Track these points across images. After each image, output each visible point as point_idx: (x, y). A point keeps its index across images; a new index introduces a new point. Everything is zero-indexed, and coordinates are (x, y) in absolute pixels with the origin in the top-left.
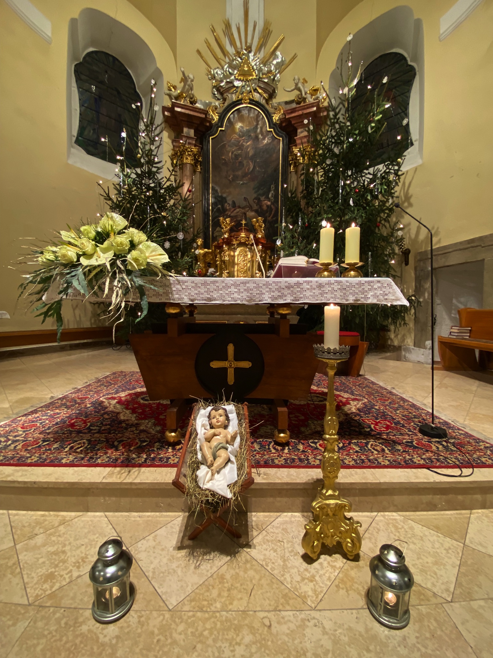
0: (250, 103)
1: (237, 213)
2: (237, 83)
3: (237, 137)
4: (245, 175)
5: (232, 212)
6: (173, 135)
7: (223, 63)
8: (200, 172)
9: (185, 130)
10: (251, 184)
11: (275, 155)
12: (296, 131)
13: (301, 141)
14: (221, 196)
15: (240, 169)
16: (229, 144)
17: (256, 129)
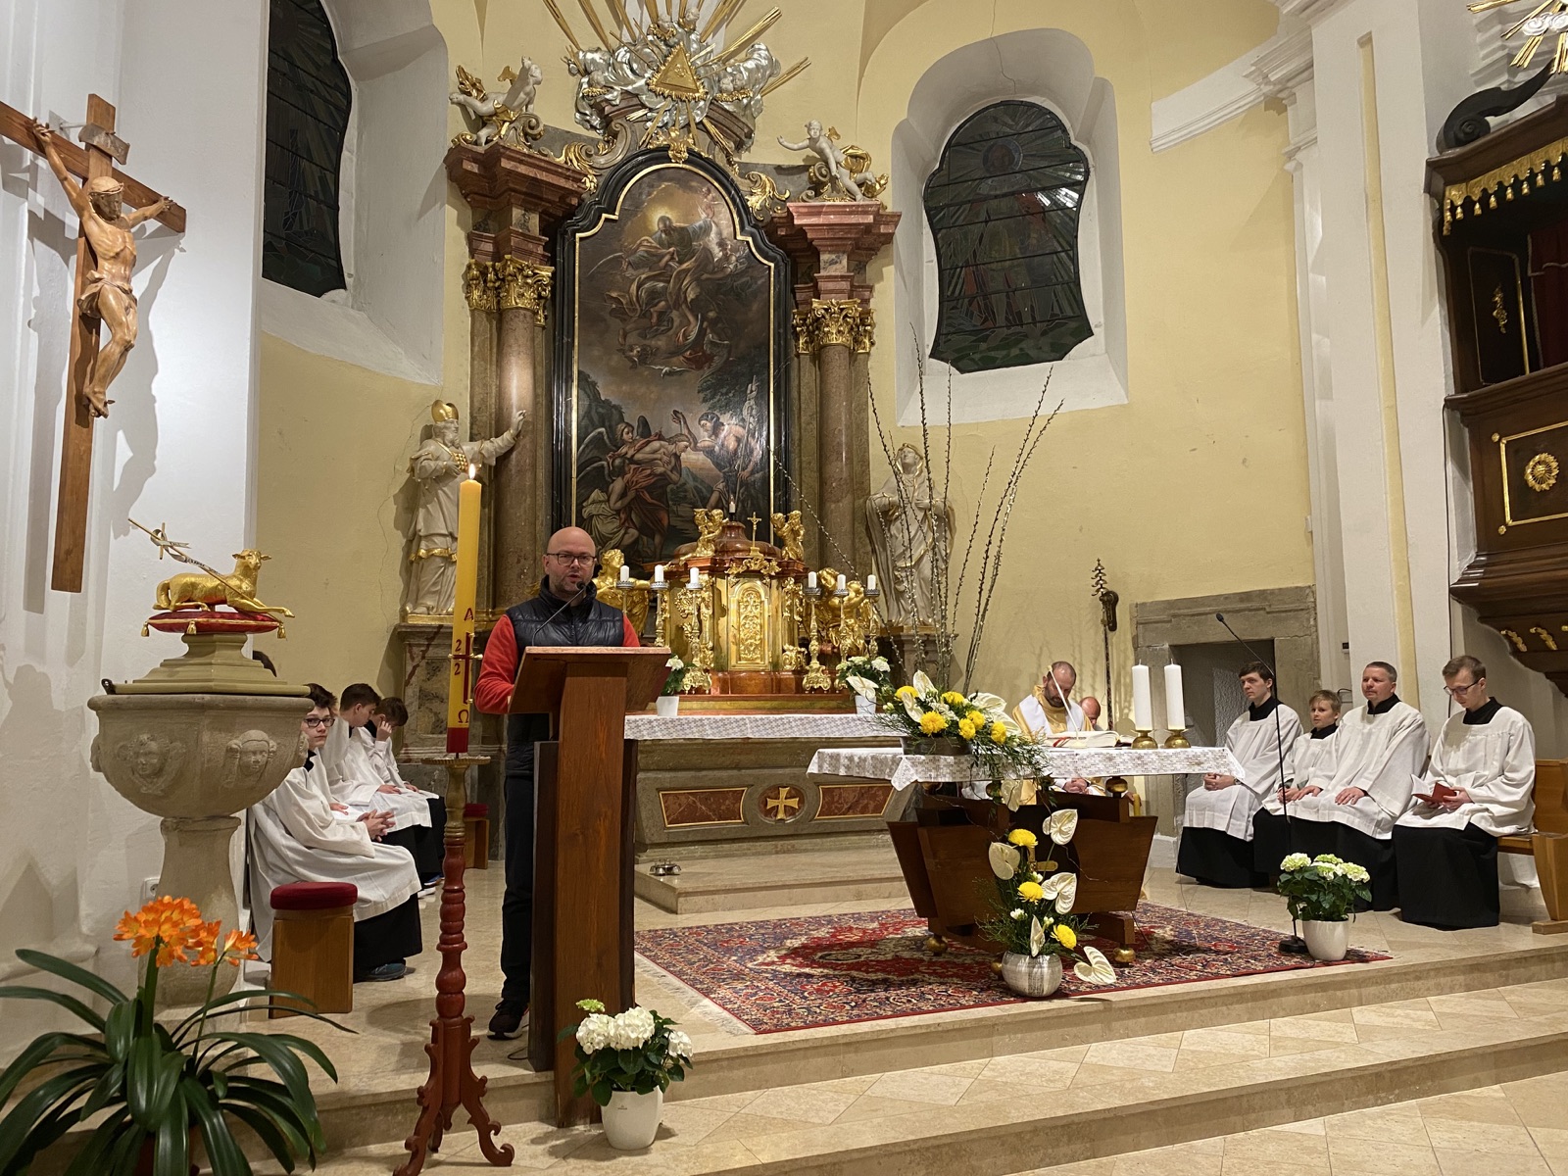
0: (690, 162)
1: (655, 452)
3: (655, 244)
5: (638, 451)
7: (611, 40)
8: (544, 328)
10: (696, 378)
11: (755, 307)
12: (816, 254)
13: (831, 285)
14: (607, 402)
15: (663, 333)
16: (632, 259)
17: (705, 230)
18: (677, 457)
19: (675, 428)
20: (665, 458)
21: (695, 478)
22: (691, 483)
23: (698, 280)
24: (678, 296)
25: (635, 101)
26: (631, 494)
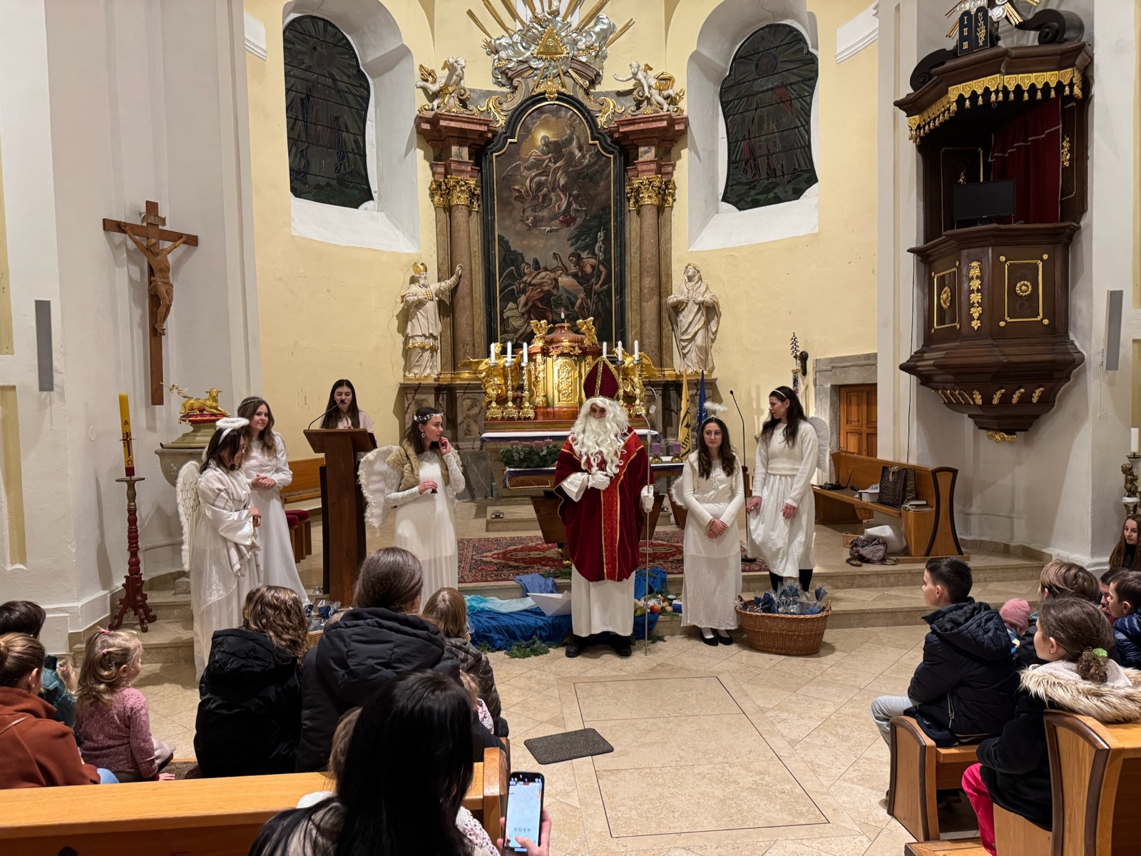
0: (558, 99)
1: (543, 278)
3: (539, 154)
4: (555, 217)
5: (534, 278)
7: (510, 29)
9: (454, 149)
10: (566, 232)
11: (602, 184)
12: (637, 147)
13: (644, 167)
14: (515, 251)
15: (546, 207)
16: (526, 164)
17: (570, 140)
18: (556, 280)
20: (549, 281)
21: (567, 291)
22: (565, 295)
23: (566, 172)
24: (554, 183)
25: (526, 65)
26: (530, 304)
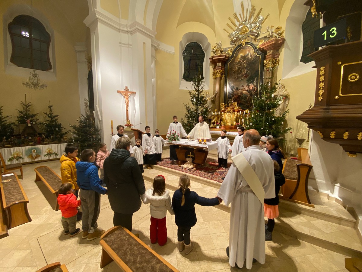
0: (245, 44)
2: (240, 37)
3: (240, 60)
4: (243, 76)
5: (236, 92)
6: (214, 66)
7: (235, 29)
8: (224, 78)
9: (218, 64)
10: (245, 79)
11: (257, 64)
12: (266, 51)
13: (268, 57)
15: (241, 73)
16: (236, 64)
17: (248, 55)
18: (242, 92)
19: (242, 88)
20: (240, 93)
21: (245, 95)
23: (247, 63)
24: (243, 67)
25: (238, 38)
26: (235, 99)
